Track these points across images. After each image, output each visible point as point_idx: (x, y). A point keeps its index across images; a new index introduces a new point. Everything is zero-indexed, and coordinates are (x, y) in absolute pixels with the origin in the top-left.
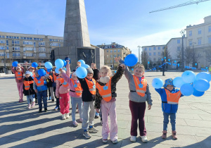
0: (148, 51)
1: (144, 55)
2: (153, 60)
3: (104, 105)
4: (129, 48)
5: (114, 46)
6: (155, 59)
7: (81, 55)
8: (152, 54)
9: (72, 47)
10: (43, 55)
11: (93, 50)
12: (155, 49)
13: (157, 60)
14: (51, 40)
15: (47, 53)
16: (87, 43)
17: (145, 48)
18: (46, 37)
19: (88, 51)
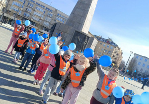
0: (138, 60)
1: (133, 62)
2: (139, 70)
3: (70, 88)
4: (121, 49)
5: (109, 42)
6: (141, 70)
7: (76, 37)
8: (142, 64)
9: (72, 28)
10: (47, 24)
11: (89, 37)
12: (146, 60)
13: (143, 72)
14: (58, 14)
15: (50, 24)
16: (85, 30)
17: (137, 56)
18: (56, 10)
19: (84, 36)
